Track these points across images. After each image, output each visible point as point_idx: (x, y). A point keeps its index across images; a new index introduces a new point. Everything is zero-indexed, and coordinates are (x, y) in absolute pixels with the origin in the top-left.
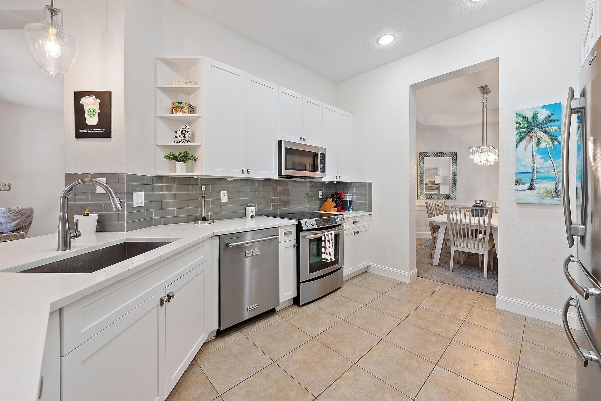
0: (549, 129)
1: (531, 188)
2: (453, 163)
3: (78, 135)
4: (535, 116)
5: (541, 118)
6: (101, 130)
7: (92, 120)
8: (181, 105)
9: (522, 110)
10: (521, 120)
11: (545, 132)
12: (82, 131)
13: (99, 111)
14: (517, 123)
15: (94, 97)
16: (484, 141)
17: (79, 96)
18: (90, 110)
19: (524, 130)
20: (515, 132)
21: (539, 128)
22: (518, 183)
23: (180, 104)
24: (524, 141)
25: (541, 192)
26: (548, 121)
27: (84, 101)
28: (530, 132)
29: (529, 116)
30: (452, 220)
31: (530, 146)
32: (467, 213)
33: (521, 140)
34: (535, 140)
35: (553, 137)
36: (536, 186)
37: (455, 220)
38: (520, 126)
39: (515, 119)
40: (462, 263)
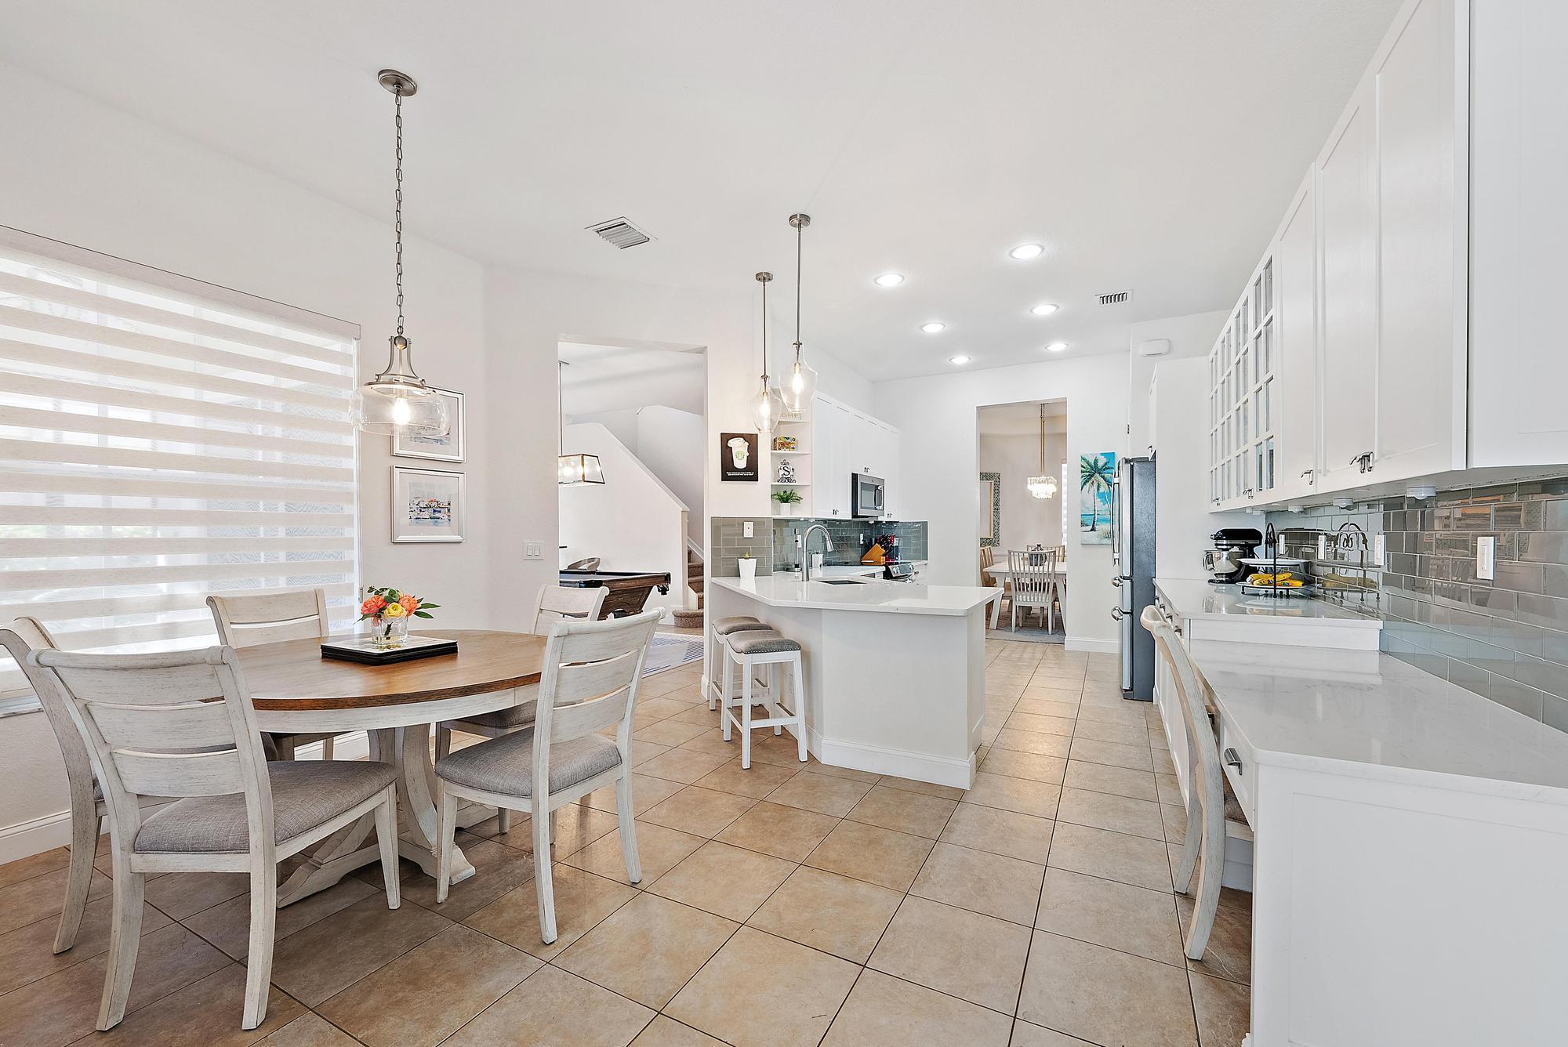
0: (1106, 475)
1: (1093, 529)
2: (995, 490)
3: (725, 478)
4: (1096, 461)
5: (1100, 464)
6: (751, 474)
7: (740, 463)
8: (789, 441)
9: (1087, 455)
10: (1085, 465)
11: (1103, 477)
12: (729, 474)
13: (748, 454)
14: (1082, 466)
15: (742, 439)
16: (1042, 470)
17: (726, 438)
18: (738, 453)
19: (1088, 474)
20: (1081, 475)
21: (1099, 473)
22: (1082, 524)
23: (788, 438)
24: (1088, 484)
25: (1100, 533)
26: (1106, 467)
27: (731, 443)
28: (1092, 476)
29: (1092, 462)
30: (1014, 569)
31: (1092, 490)
32: (1026, 562)
33: (1085, 484)
34: (1096, 484)
35: (1109, 483)
36: (1097, 527)
37: (1018, 569)
38: (1085, 470)
39: (1080, 462)
40: (1021, 625)
